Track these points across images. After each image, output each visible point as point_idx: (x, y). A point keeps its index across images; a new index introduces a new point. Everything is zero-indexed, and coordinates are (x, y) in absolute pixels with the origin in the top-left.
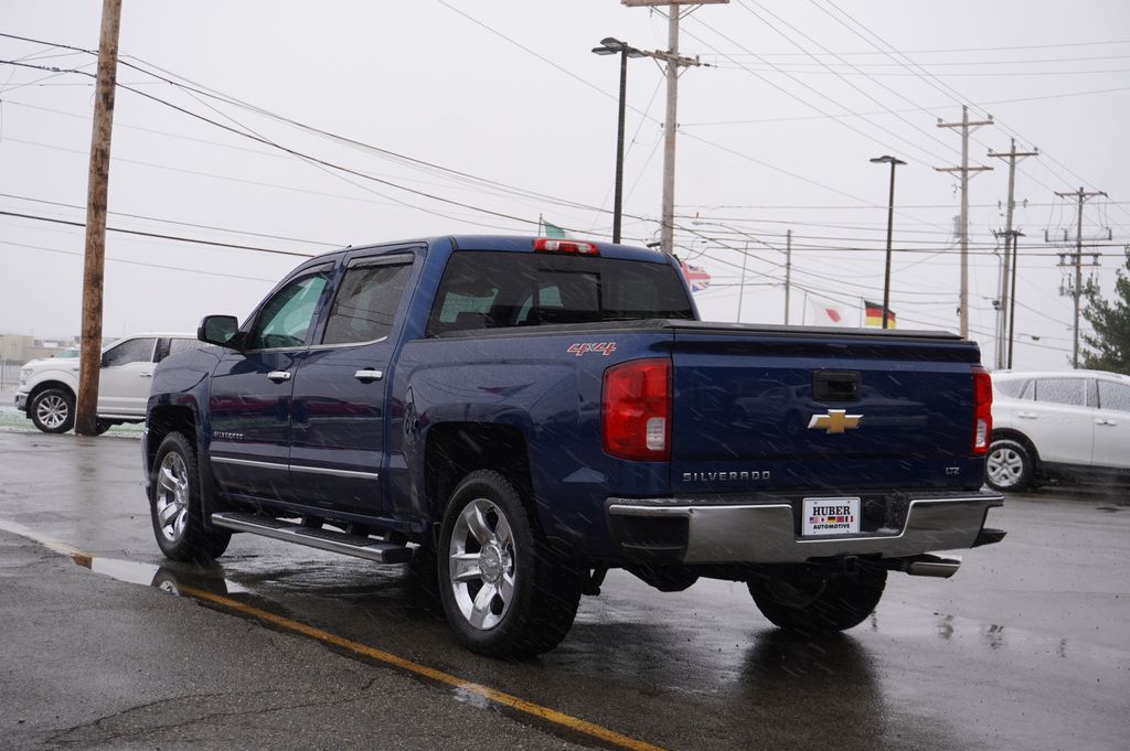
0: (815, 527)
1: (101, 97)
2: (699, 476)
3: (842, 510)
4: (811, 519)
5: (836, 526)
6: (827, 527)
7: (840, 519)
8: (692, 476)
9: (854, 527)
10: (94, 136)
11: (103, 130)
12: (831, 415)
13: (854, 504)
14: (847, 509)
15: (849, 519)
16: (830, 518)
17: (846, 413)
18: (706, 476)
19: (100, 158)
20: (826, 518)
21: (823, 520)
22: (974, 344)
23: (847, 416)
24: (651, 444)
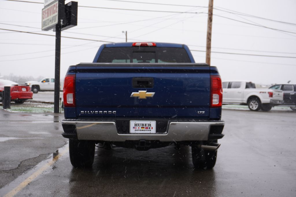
0: (135, 130)
1: (209, 19)
2: (87, 112)
3: (148, 125)
4: (134, 127)
5: (145, 130)
6: (140, 130)
7: (147, 128)
8: (84, 112)
9: (153, 131)
10: (208, 29)
11: (210, 28)
12: (140, 92)
13: (153, 123)
14: (150, 125)
15: (151, 128)
16: (142, 128)
17: (146, 92)
18: (90, 112)
19: (209, 35)
20: (140, 127)
21: (139, 128)
22: (214, 67)
23: (147, 93)
24: (69, 101)
